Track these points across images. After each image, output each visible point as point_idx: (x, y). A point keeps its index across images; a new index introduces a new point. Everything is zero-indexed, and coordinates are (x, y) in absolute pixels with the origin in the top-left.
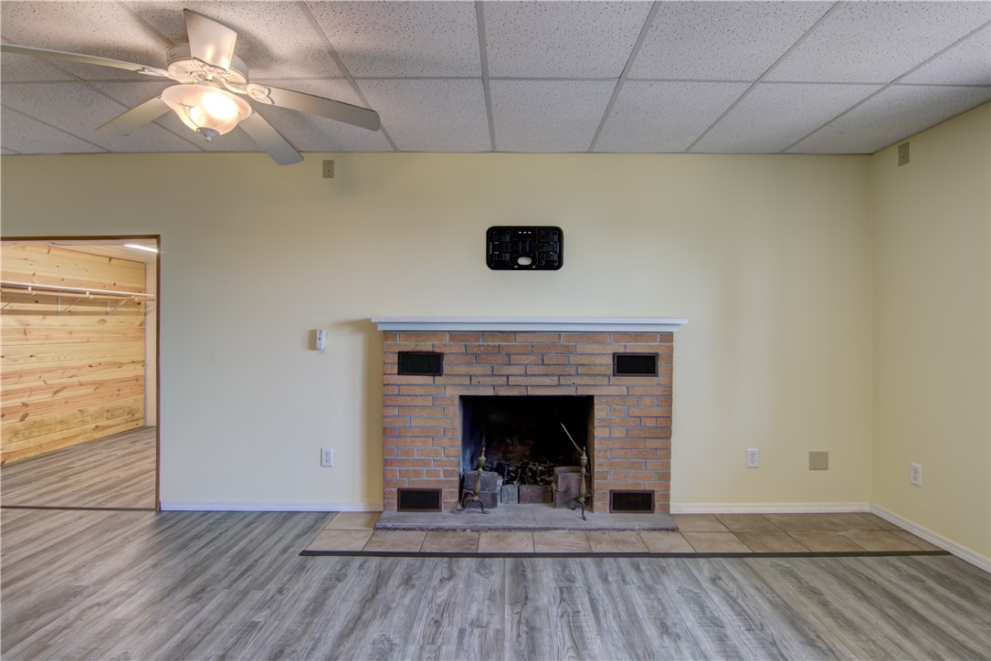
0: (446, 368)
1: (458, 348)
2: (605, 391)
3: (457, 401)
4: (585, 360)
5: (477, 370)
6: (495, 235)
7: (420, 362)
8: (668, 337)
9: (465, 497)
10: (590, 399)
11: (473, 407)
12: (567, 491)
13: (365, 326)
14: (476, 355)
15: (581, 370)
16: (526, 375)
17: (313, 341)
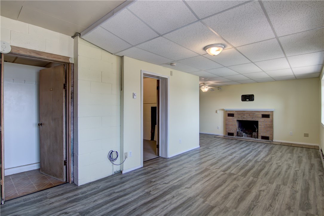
0: (235, 116)
1: (236, 113)
2: (260, 120)
3: (236, 121)
4: (257, 115)
5: (239, 116)
6: (243, 96)
7: (231, 115)
8: (272, 112)
9: (238, 135)
10: (258, 121)
11: (239, 121)
12: (254, 136)
13: (223, 110)
14: (239, 114)
15: (256, 117)
16: (247, 117)
17: (216, 112)
